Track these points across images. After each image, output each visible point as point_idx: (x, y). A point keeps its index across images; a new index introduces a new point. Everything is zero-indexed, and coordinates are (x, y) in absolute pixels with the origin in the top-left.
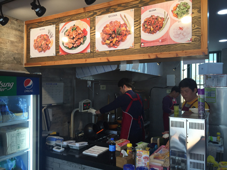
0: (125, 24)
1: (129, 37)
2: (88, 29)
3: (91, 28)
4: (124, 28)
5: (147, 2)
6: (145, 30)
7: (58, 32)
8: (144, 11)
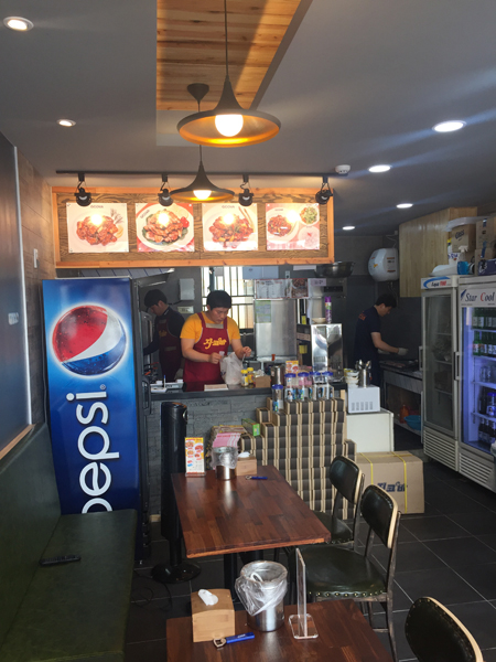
0: (245, 220)
1: (251, 236)
2: (190, 219)
3: (195, 218)
4: (244, 225)
5: (272, 198)
6: (271, 231)
7: (132, 216)
8: (270, 208)
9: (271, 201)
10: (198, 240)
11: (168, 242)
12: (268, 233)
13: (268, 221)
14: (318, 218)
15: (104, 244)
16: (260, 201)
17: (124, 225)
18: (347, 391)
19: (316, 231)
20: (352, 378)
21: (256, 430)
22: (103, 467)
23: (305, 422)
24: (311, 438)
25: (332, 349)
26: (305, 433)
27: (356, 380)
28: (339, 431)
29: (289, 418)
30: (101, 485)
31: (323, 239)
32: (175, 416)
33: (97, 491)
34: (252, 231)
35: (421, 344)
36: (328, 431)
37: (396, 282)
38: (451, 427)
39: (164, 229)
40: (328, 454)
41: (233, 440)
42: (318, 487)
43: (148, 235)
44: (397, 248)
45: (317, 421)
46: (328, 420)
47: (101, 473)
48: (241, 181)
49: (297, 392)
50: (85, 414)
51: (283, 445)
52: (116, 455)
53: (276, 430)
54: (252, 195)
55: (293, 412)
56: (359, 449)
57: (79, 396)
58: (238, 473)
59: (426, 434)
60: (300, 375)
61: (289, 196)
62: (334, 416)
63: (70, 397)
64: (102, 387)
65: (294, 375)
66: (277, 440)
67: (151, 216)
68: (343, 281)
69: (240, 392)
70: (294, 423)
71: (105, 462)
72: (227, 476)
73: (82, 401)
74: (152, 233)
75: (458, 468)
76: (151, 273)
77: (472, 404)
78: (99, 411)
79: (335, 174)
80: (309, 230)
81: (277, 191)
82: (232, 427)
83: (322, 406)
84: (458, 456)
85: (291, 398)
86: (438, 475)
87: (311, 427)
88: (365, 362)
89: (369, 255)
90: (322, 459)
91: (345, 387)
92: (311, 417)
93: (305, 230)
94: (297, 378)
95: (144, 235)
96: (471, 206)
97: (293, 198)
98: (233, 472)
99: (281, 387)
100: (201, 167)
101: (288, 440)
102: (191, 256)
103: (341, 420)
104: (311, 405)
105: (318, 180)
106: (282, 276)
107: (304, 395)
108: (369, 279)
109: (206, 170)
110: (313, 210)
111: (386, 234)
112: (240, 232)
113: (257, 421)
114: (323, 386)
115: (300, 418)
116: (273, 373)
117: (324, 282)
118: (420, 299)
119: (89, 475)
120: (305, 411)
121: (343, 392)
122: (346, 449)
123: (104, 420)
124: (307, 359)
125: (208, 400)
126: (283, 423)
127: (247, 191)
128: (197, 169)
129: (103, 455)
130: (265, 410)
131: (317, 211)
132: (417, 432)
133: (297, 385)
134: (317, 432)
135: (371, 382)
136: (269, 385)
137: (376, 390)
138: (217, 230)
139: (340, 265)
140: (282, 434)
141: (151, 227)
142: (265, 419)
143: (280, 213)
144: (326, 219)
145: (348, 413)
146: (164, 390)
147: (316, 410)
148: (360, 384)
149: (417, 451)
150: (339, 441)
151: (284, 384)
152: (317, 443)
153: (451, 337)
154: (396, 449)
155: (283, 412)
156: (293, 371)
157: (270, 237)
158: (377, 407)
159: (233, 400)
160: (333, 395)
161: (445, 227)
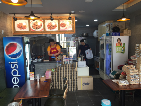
3: (43, 23)
6: (61, 26)
7: (29, 23)
8: (61, 21)
10: (44, 28)
11: (38, 29)
13: (60, 24)
14: (72, 23)
15: (23, 29)
16: (58, 20)
17: (28, 25)
18: (78, 62)
20: (79, 59)
22: (17, 78)
23: (66, 69)
24: (67, 73)
27: (80, 60)
30: (17, 82)
33: (16, 83)
36: (71, 71)
41: (50, 72)
43: (33, 27)
45: (69, 69)
46: (71, 69)
47: (17, 79)
50: (13, 66)
52: (20, 75)
55: (63, 67)
57: (12, 62)
58: (41, 80)
61: (65, 18)
62: (73, 68)
63: (9, 63)
64: (16, 61)
66: (59, 73)
67: (34, 23)
70: (63, 69)
71: (18, 77)
72: (38, 81)
73: (12, 64)
74: (34, 27)
78: (16, 66)
80: (70, 26)
81: (62, 17)
83: (70, 65)
87: (67, 70)
93: (69, 26)
96: (112, 20)
100: (32, 11)
102: (43, 32)
104: (67, 65)
106: (72, 36)
110: (70, 22)
111: (97, 27)
112: (54, 26)
115: (65, 68)
117: (82, 38)
119: (14, 80)
120: (66, 66)
121: (76, 62)
123: (17, 68)
129: (17, 75)
134: (69, 71)
138: (49, 26)
139: (86, 34)
141: (34, 25)
143: (63, 22)
146: (36, 61)
147: (68, 66)
152: (69, 74)
154: (89, 75)
157: (61, 28)
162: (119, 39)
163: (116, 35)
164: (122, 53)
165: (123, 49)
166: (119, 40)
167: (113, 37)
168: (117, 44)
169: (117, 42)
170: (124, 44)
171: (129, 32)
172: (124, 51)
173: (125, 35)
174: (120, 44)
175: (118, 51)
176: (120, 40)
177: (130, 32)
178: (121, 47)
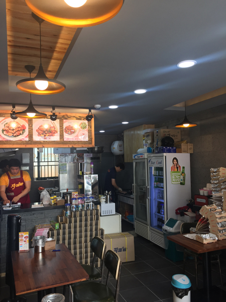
0: (54, 127)
1: (56, 134)
2: (27, 125)
3: (29, 125)
4: (53, 129)
5: (66, 117)
6: (66, 132)
8: (65, 122)
9: (66, 119)
10: (30, 135)
11: (15, 136)
12: (64, 133)
13: (64, 128)
14: (87, 127)
16: (61, 119)
18: (100, 205)
19: (87, 133)
21: (57, 226)
23: (81, 221)
24: (83, 229)
25: (93, 186)
26: (81, 226)
27: (104, 200)
28: (97, 224)
29: (73, 219)
31: (90, 136)
32: (15, 222)
34: (57, 132)
35: (133, 183)
36: (91, 225)
37: (123, 156)
38: (146, 220)
39: (13, 130)
40: (91, 235)
41: (45, 232)
42: (86, 252)
43: (5, 132)
44: (123, 140)
45: (86, 220)
46: (91, 220)
48: (51, 109)
49: (77, 206)
51: (70, 233)
53: (67, 225)
54: (56, 116)
55: (75, 216)
56: (105, 233)
58: (46, 249)
59: (136, 224)
60: (78, 199)
61: (74, 117)
62: (94, 217)
65: (76, 199)
66: (67, 231)
67: (7, 124)
68: (100, 155)
69: (49, 208)
70: (76, 221)
72: (40, 251)
74: (7, 131)
75: (149, 238)
76: (6, 151)
77: (155, 209)
79: (94, 108)
80: (83, 132)
81: (69, 114)
82: (45, 225)
83: (89, 212)
84: (149, 232)
85: (74, 210)
86: (141, 242)
87: (83, 223)
88: (108, 192)
89: (111, 144)
90: (89, 238)
91: (100, 203)
92: (83, 218)
93: (81, 132)
94: (77, 200)
95: (3, 132)
96: (152, 124)
97: (76, 118)
98: (43, 248)
99: (69, 205)
100: (31, 102)
101: (72, 230)
102: (27, 143)
103: (97, 219)
104: (83, 213)
105: (87, 111)
106: (72, 152)
107: (80, 208)
108: (111, 154)
109: (33, 103)
110: (85, 123)
111: (118, 134)
112: (51, 132)
113: (58, 222)
114: (89, 204)
115: (78, 219)
116: (66, 198)
117: (91, 155)
118: (132, 163)
120: (81, 216)
121: (99, 206)
122: (99, 232)
124: (82, 191)
125: (33, 212)
126: (70, 222)
127: (54, 114)
128: (29, 103)
130: (61, 216)
131: (87, 124)
132: (132, 223)
133: (77, 203)
134: (86, 226)
135: (111, 201)
136: (64, 204)
137: (114, 204)
138: (40, 131)
139: (98, 148)
140: (70, 228)
141: (7, 129)
142: (62, 220)
143: (70, 124)
144: (91, 128)
145: (101, 216)
146: (11, 208)
147: (86, 215)
148: (106, 202)
149: (132, 232)
150: (96, 229)
151: (71, 203)
152: (86, 231)
153: (145, 180)
154: (122, 232)
155: (70, 216)
156: (75, 197)
157: (65, 135)
158: (114, 212)
159: (46, 212)
160: (94, 208)
161: (142, 132)
162: (175, 158)
163: (169, 151)
164: (181, 184)
165: (182, 177)
166: (175, 160)
167: (165, 154)
168: (172, 168)
169: (172, 165)
170: (184, 168)
171: (190, 146)
172: (184, 180)
173: (185, 152)
174: (177, 168)
175: (174, 180)
176: (177, 161)
177: (192, 147)
178: (180, 174)
